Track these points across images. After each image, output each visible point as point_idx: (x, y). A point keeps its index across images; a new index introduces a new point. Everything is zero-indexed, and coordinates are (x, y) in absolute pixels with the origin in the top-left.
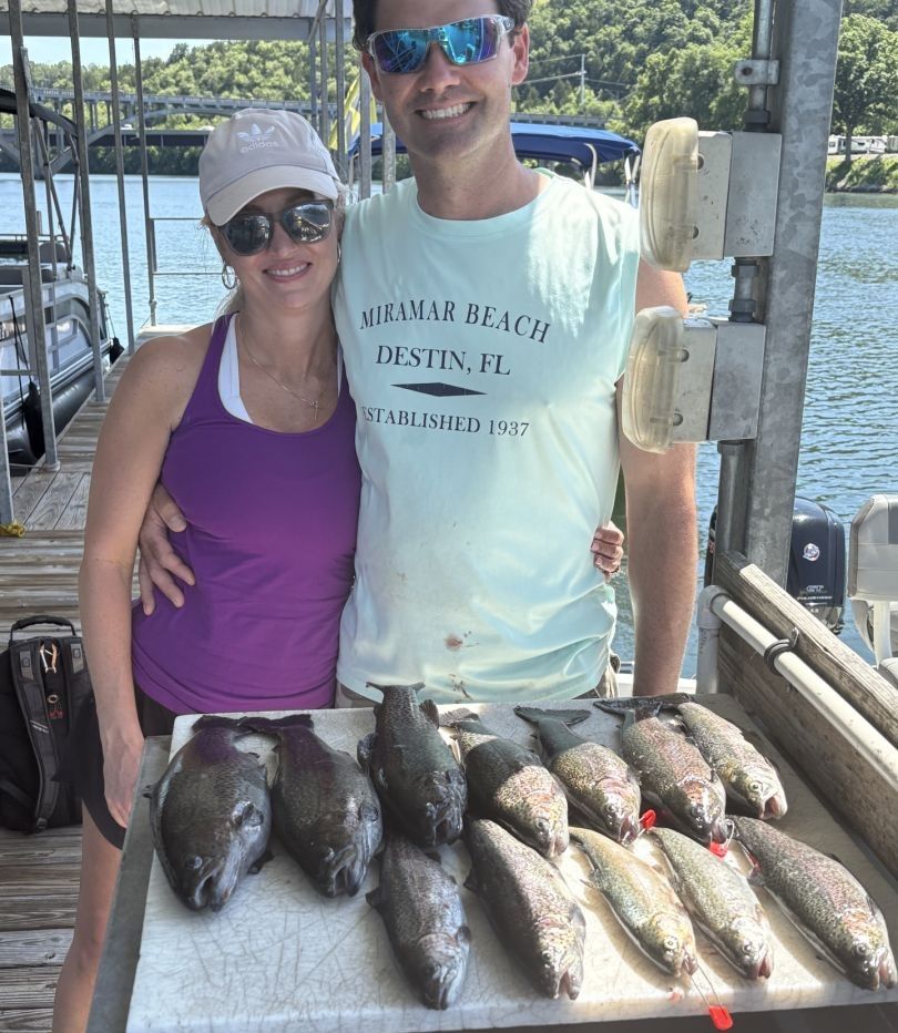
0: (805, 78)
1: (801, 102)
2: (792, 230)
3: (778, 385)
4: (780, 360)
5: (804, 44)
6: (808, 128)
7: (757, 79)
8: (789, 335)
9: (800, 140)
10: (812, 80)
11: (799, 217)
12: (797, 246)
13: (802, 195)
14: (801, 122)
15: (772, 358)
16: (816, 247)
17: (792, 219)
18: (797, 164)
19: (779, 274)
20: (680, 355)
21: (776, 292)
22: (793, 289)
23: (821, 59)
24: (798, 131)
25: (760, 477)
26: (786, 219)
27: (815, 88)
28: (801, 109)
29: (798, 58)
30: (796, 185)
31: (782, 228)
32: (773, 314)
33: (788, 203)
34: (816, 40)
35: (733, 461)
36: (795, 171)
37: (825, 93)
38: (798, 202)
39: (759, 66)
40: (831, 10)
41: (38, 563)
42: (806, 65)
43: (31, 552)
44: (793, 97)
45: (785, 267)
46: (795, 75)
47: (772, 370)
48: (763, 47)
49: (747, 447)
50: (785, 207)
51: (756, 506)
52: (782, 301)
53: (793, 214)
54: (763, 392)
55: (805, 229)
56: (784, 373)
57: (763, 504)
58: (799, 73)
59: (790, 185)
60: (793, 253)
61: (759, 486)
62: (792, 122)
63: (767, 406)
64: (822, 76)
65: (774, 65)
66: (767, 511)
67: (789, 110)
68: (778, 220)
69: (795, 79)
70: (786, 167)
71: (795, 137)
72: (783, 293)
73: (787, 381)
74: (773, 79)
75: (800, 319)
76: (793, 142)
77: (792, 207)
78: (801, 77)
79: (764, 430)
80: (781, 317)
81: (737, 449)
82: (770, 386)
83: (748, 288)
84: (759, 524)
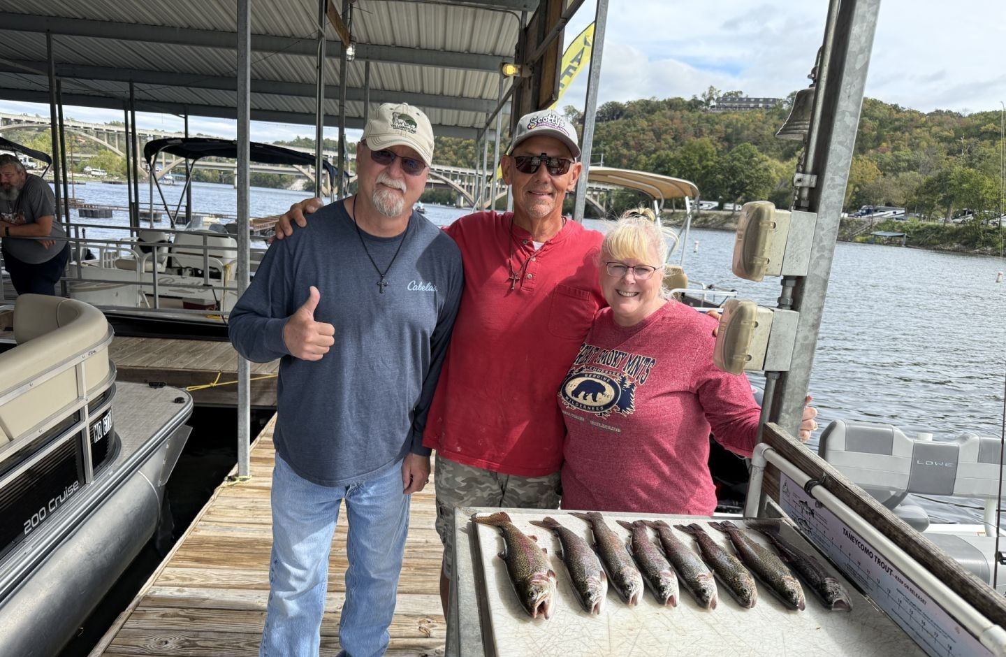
0: (831, 185)
1: (828, 198)
2: (817, 264)
3: (802, 344)
4: (805, 331)
5: (833, 168)
6: (831, 211)
7: (806, 183)
8: (810, 318)
9: (826, 217)
10: (834, 187)
11: (822, 257)
12: (820, 272)
13: (824, 246)
14: (827, 208)
15: (801, 329)
16: (828, 273)
17: (817, 258)
18: (823, 229)
19: (808, 286)
20: (753, 325)
21: (806, 295)
22: (814, 294)
23: (840, 175)
24: (825, 213)
25: (788, 391)
26: (815, 258)
27: (836, 191)
28: (828, 201)
29: (828, 175)
30: (821, 240)
31: (812, 262)
32: (803, 307)
33: (817, 249)
35: (773, 382)
36: (822, 233)
37: (840, 193)
38: (822, 249)
39: (808, 177)
40: (848, 152)
42: (832, 179)
44: (824, 195)
45: (811, 282)
46: (827, 182)
47: (800, 336)
48: (810, 167)
49: (782, 376)
50: (815, 252)
51: (784, 407)
52: (808, 300)
53: (818, 255)
54: (795, 347)
55: (824, 263)
56: (806, 338)
57: (789, 407)
58: (829, 182)
59: (819, 240)
60: (817, 275)
61: (787, 396)
62: (822, 207)
63: (795, 356)
64: (840, 185)
65: (815, 177)
66: (790, 410)
67: (822, 201)
68: (811, 258)
69: (826, 186)
70: (817, 230)
71: (823, 215)
72: (810, 296)
73: (807, 342)
74: (813, 185)
75: (816, 311)
76: (822, 217)
77: (818, 252)
78: (829, 185)
79: (794, 366)
80: (807, 309)
81: (776, 376)
82: (798, 344)
83: (789, 292)
84: (785, 417)
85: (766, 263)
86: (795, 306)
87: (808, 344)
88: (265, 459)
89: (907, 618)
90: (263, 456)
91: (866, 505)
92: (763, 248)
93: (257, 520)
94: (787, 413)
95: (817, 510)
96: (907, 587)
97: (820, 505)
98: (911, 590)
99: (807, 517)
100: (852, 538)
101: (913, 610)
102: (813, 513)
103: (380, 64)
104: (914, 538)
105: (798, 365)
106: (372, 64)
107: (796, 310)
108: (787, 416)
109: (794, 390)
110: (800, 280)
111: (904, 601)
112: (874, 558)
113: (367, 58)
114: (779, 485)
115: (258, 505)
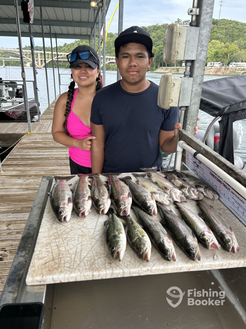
0: (206, 13)
1: (205, 19)
2: (200, 54)
3: (195, 93)
5: (206, 4)
6: (206, 27)
7: (193, 13)
8: (198, 80)
9: (204, 30)
10: (207, 14)
12: (202, 58)
13: (203, 44)
14: (204, 25)
15: (194, 86)
17: (201, 51)
18: (203, 36)
19: (196, 65)
20: (173, 84)
21: (195, 70)
22: (200, 69)
23: (210, 8)
24: (203, 27)
25: (189, 115)
26: (199, 51)
27: (208, 16)
28: (205, 21)
29: (204, 7)
30: (202, 42)
31: (198, 53)
32: (194, 75)
33: (200, 46)
34: (209, 3)
36: (202, 38)
37: (210, 17)
39: (194, 10)
41: (36, 139)
42: (206, 10)
43: (35, 137)
44: (202, 18)
45: (198, 63)
46: (204, 12)
47: (194, 89)
48: (196, 5)
49: (187, 108)
51: (188, 123)
52: (197, 72)
53: (201, 49)
54: (192, 95)
55: (203, 53)
56: (197, 90)
57: (190, 122)
58: (205, 12)
59: (201, 42)
60: (200, 59)
61: (189, 117)
62: (202, 25)
63: (192, 99)
64: (210, 12)
65: (198, 10)
66: (191, 124)
67: (201, 21)
68: (197, 51)
69: (203, 13)
70: (200, 37)
71: (202, 29)
72: (197, 70)
73: (197, 92)
74: (198, 14)
75: (201, 77)
76: (202, 30)
77: (201, 47)
78: (205, 13)
79: (191, 104)
80: (197, 76)
81: (184, 109)
82: (193, 93)
83: (188, 68)
84: (189, 127)
85: (176, 53)
86: (191, 76)
87: (198, 93)
88: (9, 165)
89: (236, 210)
90: (8, 164)
91: (219, 160)
92: (175, 46)
93: (4, 188)
94: (190, 125)
95: (200, 165)
96: (236, 196)
97: (200, 162)
98: (238, 197)
99: (196, 168)
100: (213, 176)
101: (239, 206)
102: (198, 167)
103: (46, 8)
104: (240, 174)
105: (193, 103)
106: (43, 8)
107: (192, 77)
108: (190, 127)
109: (192, 115)
110: (192, 62)
111: (235, 203)
112: (222, 184)
113: (41, 6)
114: (185, 156)
115: (5, 182)
